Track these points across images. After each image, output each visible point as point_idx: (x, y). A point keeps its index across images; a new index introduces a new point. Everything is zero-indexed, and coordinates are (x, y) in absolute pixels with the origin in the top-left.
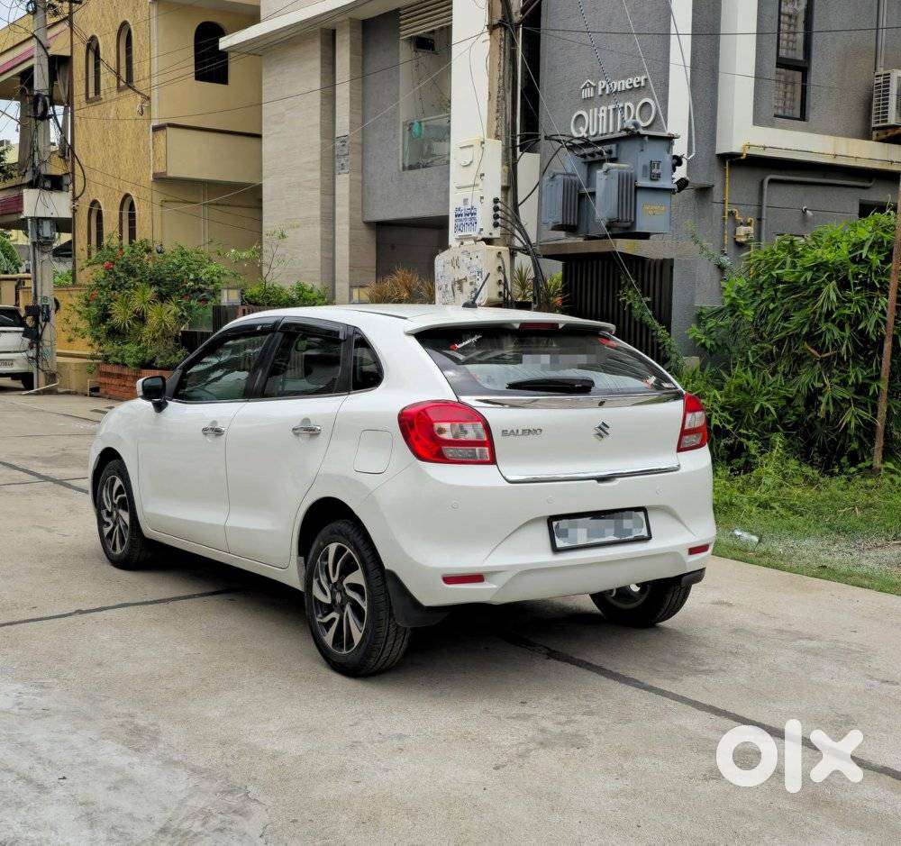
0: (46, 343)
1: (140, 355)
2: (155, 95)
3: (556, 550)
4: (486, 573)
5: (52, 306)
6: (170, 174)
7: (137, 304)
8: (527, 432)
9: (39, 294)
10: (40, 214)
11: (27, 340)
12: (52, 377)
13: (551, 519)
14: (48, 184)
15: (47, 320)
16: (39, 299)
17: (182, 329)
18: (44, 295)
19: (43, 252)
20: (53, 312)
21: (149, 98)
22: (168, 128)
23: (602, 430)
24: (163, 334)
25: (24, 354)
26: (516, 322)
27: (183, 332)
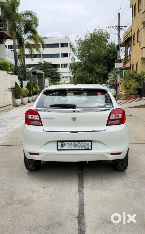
0: (118, 90)
1: (130, 92)
2: (142, 42)
3: (58, 150)
4: (40, 153)
5: (119, 83)
6: (143, 57)
7: (131, 83)
8: (50, 118)
9: (117, 81)
10: (117, 67)
11: (115, 90)
12: (119, 96)
13: (58, 142)
14: (119, 62)
15: (118, 86)
16: (117, 83)
17: (139, 87)
18: (118, 82)
19: (118, 74)
20: (119, 85)
21: (141, 43)
22: (143, 48)
23: (74, 119)
24: (134, 88)
25: (114, 92)
26: (67, 88)
27: (139, 88)
